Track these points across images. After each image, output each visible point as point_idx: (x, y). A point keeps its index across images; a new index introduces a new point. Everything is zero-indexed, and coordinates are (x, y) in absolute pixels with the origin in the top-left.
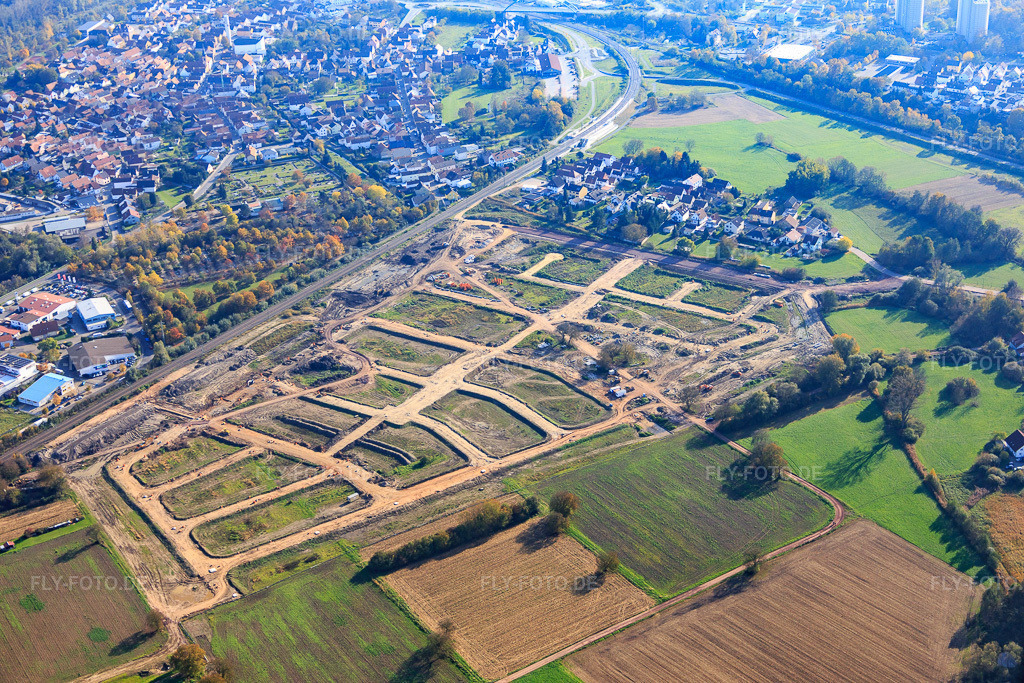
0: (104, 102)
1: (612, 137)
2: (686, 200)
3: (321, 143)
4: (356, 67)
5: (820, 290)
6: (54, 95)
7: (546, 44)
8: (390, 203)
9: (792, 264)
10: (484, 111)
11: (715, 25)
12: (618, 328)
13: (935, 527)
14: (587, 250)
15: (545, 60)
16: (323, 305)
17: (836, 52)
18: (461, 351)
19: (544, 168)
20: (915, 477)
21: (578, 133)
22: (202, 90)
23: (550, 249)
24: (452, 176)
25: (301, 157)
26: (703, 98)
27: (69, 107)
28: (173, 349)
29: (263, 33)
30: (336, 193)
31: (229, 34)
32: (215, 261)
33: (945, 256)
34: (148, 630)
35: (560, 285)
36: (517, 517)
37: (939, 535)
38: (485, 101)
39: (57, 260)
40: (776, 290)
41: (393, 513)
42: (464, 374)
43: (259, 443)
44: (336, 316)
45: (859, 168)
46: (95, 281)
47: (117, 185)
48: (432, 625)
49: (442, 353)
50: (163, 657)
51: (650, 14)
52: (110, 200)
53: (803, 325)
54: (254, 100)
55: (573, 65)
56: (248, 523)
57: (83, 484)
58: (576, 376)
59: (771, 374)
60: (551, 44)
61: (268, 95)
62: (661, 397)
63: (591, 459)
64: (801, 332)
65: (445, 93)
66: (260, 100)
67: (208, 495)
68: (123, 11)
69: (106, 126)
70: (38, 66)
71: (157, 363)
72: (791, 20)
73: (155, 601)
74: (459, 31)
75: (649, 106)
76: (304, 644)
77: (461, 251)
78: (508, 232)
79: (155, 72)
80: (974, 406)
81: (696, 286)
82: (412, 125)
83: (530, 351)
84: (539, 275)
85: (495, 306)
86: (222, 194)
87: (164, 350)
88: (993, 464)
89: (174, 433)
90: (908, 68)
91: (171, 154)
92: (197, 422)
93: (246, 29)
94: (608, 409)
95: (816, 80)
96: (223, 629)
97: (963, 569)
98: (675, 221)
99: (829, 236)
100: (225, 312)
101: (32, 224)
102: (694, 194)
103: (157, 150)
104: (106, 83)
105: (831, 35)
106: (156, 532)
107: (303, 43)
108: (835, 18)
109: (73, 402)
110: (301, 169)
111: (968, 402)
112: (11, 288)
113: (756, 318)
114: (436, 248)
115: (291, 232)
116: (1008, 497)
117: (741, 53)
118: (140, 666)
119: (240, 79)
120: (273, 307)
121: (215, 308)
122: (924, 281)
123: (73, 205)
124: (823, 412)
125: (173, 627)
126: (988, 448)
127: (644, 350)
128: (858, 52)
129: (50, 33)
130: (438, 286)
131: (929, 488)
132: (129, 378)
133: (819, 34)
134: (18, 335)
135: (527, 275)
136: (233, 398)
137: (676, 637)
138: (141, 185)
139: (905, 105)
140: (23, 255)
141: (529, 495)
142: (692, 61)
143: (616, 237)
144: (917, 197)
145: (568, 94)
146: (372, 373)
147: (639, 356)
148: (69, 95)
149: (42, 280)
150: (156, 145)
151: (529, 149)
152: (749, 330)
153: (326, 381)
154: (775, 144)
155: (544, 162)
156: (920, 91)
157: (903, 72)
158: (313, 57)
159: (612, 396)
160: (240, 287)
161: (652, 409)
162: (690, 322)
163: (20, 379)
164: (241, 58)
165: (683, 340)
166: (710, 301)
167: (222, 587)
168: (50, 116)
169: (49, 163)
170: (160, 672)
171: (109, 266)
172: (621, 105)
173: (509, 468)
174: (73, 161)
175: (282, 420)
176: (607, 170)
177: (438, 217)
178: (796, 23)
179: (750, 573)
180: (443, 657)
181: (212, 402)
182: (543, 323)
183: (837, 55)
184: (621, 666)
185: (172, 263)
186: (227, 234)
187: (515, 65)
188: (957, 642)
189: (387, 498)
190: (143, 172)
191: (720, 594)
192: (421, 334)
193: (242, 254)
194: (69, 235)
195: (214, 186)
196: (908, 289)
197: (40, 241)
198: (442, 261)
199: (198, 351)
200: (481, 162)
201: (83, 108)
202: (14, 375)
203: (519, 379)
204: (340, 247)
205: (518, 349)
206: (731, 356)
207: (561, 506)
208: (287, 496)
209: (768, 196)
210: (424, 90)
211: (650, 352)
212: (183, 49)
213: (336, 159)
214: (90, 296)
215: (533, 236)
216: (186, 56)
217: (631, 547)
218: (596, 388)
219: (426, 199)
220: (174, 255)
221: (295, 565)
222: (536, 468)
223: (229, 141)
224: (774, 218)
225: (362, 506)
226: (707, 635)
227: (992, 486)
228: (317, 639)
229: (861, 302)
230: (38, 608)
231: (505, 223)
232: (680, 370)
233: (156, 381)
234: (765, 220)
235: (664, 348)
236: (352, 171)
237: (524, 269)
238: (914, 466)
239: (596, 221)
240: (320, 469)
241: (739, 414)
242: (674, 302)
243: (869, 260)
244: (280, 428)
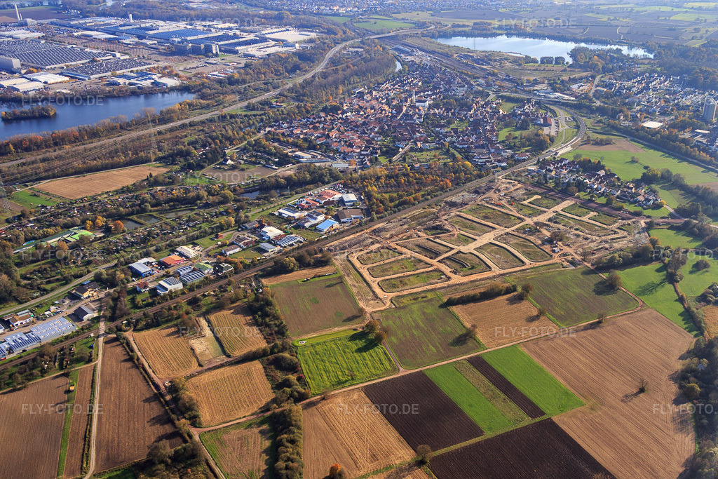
0: (361, 120)
1: (569, 152)
2: (597, 180)
3: (447, 144)
4: (465, 116)
5: (648, 220)
6: (341, 116)
7: (546, 113)
8: (472, 169)
9: (639, 209)
10: (516, 137)
11: (621, 111)
12: (560, 226)
13: (681, 315)
14: (551, 195)
15: (545, 119)
16: (440, 206)
17: (673, 126)
18: (494, 228)
19: (538, 162)
20: (676, 295)
21: (555, 149)
22: (400, 119)
23: (536, 193)
24: (499, 161)
25: (438, 149)
26: (611, 140)
27: (346, 121)
28: (378, 216)
29: (429, 98)
30: (451, 163)
31: (414, 98)
32: (399, 185)
33: (705, 212)
34: (358, 314)
35: (538, 208)
36: (508, 291)
37: (682, 318)
38: (517, 134)
39: (336, 178)
40: (629, 219)
41: (458, 284)
42: (494, 237)
43: (409, 253)
44: (445, 210)
45: (674, 173)
46: (350, 188)
47: (362, 153)
48: (468, 325)
49: (486, 228)
50: (363, 325)
51: (593, 104)
52: (359, 158)
53: (639, 233)
54: (422, 124)
55: (557, 123)
56: (401, 281)
57: (338, 260)
58: (540, 242)
59: (621, 250)
60: (549, 113)
61: (427, 123)
62: (574, 254)
63: (541, 274)
64: (637, 236)
65: (501, 129)
66: (424, 125)
67: (387, 270)
68: (372, 85)
69: (360, 129)
70: (335, 104)
71: (372, 220)
72: (655, 112)
73: (361, 304)
74: (510, 105)
75: (587, 141)
76: (417, 327)
77: (499, 191)
78: (519, 185)
79: (382, 110)
80: (707, 271)
81: (595, 213)
82: (485, 141)
83: (522, 231)
84: (530, 203)
85: (510, 213)
86: (404, 160)
87: (375, 216)
88: (710, 294)
89: (377, 246)
90: (704, 136)
91: (385, 143)
92: (385, 243)
93: (421, 96)
94: (551, 256)
95: (662, 137)
96: (387, 318)
97: (690, 331)
98: (591, 188)
99: (656, 200)
100: (400, 204)
101: (328, 164)
102: (601, 178)
103: (380, 141)
104: (362, 113)
105: (673, 120)
106: (365, 281)
107: (444, 104)
108: (675, 112)
109: (337, 231)
110: (438, 153)
111: (705, 270)
112: (317, 187)
113: (618, 228)
114: (489, 189)
115: (431, 176)
116: (715, 307)
117: (631, 124)
118: (354, 327)
119: (417, 116)
120: (420, 204)
121: (397, 202)
122: (694, 221)
123: (344, 158)
124: (641, 267)
125: (368, 315)
126: (710, 288)
127: (570, 235)
128: (683, 127)
129: (341, 91)
130: (488, 203)
131: (681, 300)
132: (360, 225)
133: (667, 119)
134: (318, 205)
135: (525, 202)
136: (400, 236)
137: (565, 341)
138: (372, 153)
139: (699, 150)
140: (323, 175)
141: (513, 283)
142: (609, 125)
143: (564, 191)
144: (698, 186)
145: (553, 133)
146: (456, 233)
147: (567, 238)
148: (347, 116)
149: (330, 185)
150: (380, 138)
151: (533, 154)
152: (615, 233)
153: (437, 234)
154: (639, 161)
155: (539, 159)
156: (707, 145)
157: (701, 137)
158: (448, 110)
159: (554, 251)
160: (407, 195)
161: (570, 258)
162: (591, 228)
163: (318, 220)
164: (418, 108)
165: (587, 234)
166: (601, 220)
167: (388, 303)
168: (338, 123)
169: (336, 142)
170: (361, 330)
171: (356, 183)
172: (575, 140)
173: (507, 273)
174: (346, 142)
175: (419, 246)
176: (565, 165)
177: (491, 177)
178: (657, 113)
179: (600, 322)
180: (471, 337)
181: (392, 236)
182: (529, 221)
183: (674, 128)
184: (542, 349)
185: (381, 184)
186: (405, 175)
187: (532, 121)
188: (682, 358)
189: (456, 279)
190: (374, 148)
191: (586, 328)
192: (479, 220)
193: (410, 183)
194: (342, 169)
195: (401, 157)
196: (686, 224)
197: (330, 170)
198: (491, 194)
199: (388, 217)
200: (512, 157)
201: (352, 122)
202: (316, 219)
203: (516, 241)
204: (450, 184)
205: (517, 230)
206: (606, 242)
207: (527, 289)
208: (417, 274)
209: (632, 182)
210: (493, 127)
211: (572, 237)
212: (395, 102)
213: (452, 150)
214: (348, 193)
215: (529, 188)
216: (396, 105)
217: (552, 307)
218: (547, 248)
219: (488, 170)
220: (383, 181)
221: (417, 298)
222: (518, 275)
223: (409, 140)
224: (633, 190)
225: (447, 281)
226: (578, 343)
227: (709, 302)
228: (423, 326)
229: (665, 227)
230: (317, 302)
231: (519, 182)
232: (583, 245)
233: (371, 227)
234: (630, 191)
235: (578, 236)
236: (458, 155)
237: (524, 200)
238: (676, 291)
239: (557, 184)
240: (432, 265)
241: (605, 263)
242: (585, 219)
243: (672, 211)
244: (417, 250)
